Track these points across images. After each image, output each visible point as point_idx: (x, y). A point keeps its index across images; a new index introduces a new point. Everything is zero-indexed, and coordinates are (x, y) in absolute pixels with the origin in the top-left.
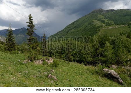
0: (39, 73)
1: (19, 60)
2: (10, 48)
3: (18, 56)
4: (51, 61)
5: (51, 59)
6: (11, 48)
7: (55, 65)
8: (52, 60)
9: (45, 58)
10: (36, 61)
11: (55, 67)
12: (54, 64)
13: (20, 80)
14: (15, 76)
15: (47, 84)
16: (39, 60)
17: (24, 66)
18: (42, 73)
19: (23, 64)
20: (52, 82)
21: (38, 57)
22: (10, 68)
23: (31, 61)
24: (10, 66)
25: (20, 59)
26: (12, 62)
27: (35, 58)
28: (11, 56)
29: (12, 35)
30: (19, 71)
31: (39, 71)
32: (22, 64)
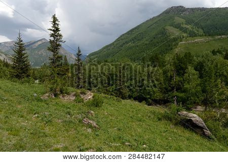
0: (69, 116)
1: (35, 95)
2: (19, 73)
3: (33, 87)
4: (89, 96)
5: (89, 92)
6: (22, 73)
7: (96, 104)
8: (91, 95)
9: (79, 91)
10: (63, 96)
11: (96, 106)
12: (94, 101)
13: (36, 125)
14: (28, 120)
15: (80, 133)
16: (68, 94)
17: (43, 104)
18: (73, 116)
19: (41, 100)
20: (89, 130)
21: (66, 89)
22: (19, 107)
23: (56, 95)
24: (20, 103)
25: (35, 92)
26: (23, 97)
27: (61, 92)
28: (22, 87)
29: (23, 52)
30: (34, 112)
31: (69, 113)
32: (39, 100)
